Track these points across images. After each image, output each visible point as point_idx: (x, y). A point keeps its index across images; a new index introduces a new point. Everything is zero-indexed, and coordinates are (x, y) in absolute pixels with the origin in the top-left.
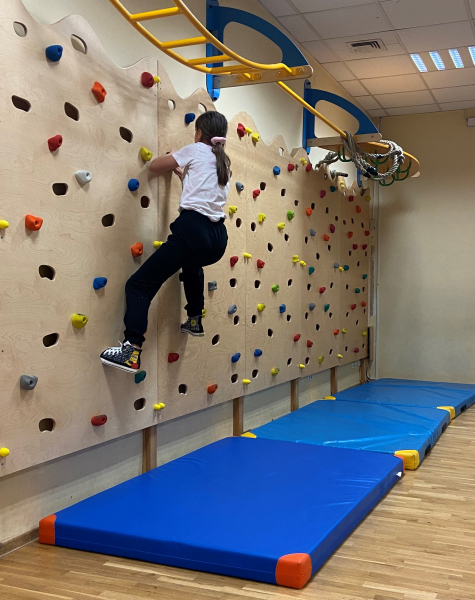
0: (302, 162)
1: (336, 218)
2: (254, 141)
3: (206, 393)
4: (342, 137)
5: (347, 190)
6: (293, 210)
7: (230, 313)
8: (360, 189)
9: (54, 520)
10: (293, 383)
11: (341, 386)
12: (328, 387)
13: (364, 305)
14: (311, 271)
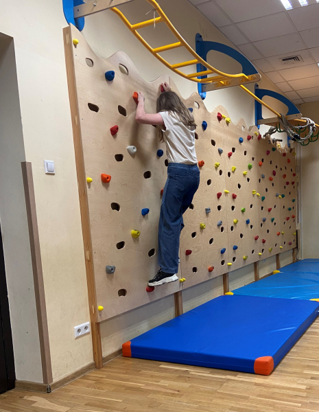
0: (256, 134)
1: (276, 167)
2: (228, 123)
3: (207, 271)
4: (279, 117)
5: (282, 150)
6: (252, 163)
7: (219, 225)
8: (289, 149)
9: (130, 344)
10: (256, 264)
11: (282, 265)
12: (275, 265)
13: (294, 217)
14: (263, 199)
